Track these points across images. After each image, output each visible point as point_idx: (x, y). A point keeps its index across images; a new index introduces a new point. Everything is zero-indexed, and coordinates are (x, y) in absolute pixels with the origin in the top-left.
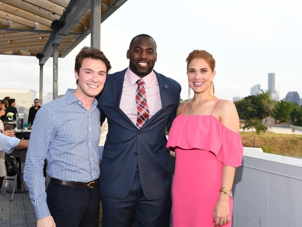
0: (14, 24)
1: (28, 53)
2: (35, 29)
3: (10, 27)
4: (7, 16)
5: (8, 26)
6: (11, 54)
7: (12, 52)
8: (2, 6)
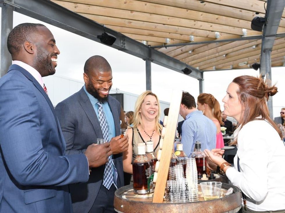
0: (221, 35)
1: (248, 66)
2: (243, 37)
3: (217, 39)
4: (211, 28)
5: (216, 39)
6: (230, 69)
7: (231, 67)
8: (202, 16)
